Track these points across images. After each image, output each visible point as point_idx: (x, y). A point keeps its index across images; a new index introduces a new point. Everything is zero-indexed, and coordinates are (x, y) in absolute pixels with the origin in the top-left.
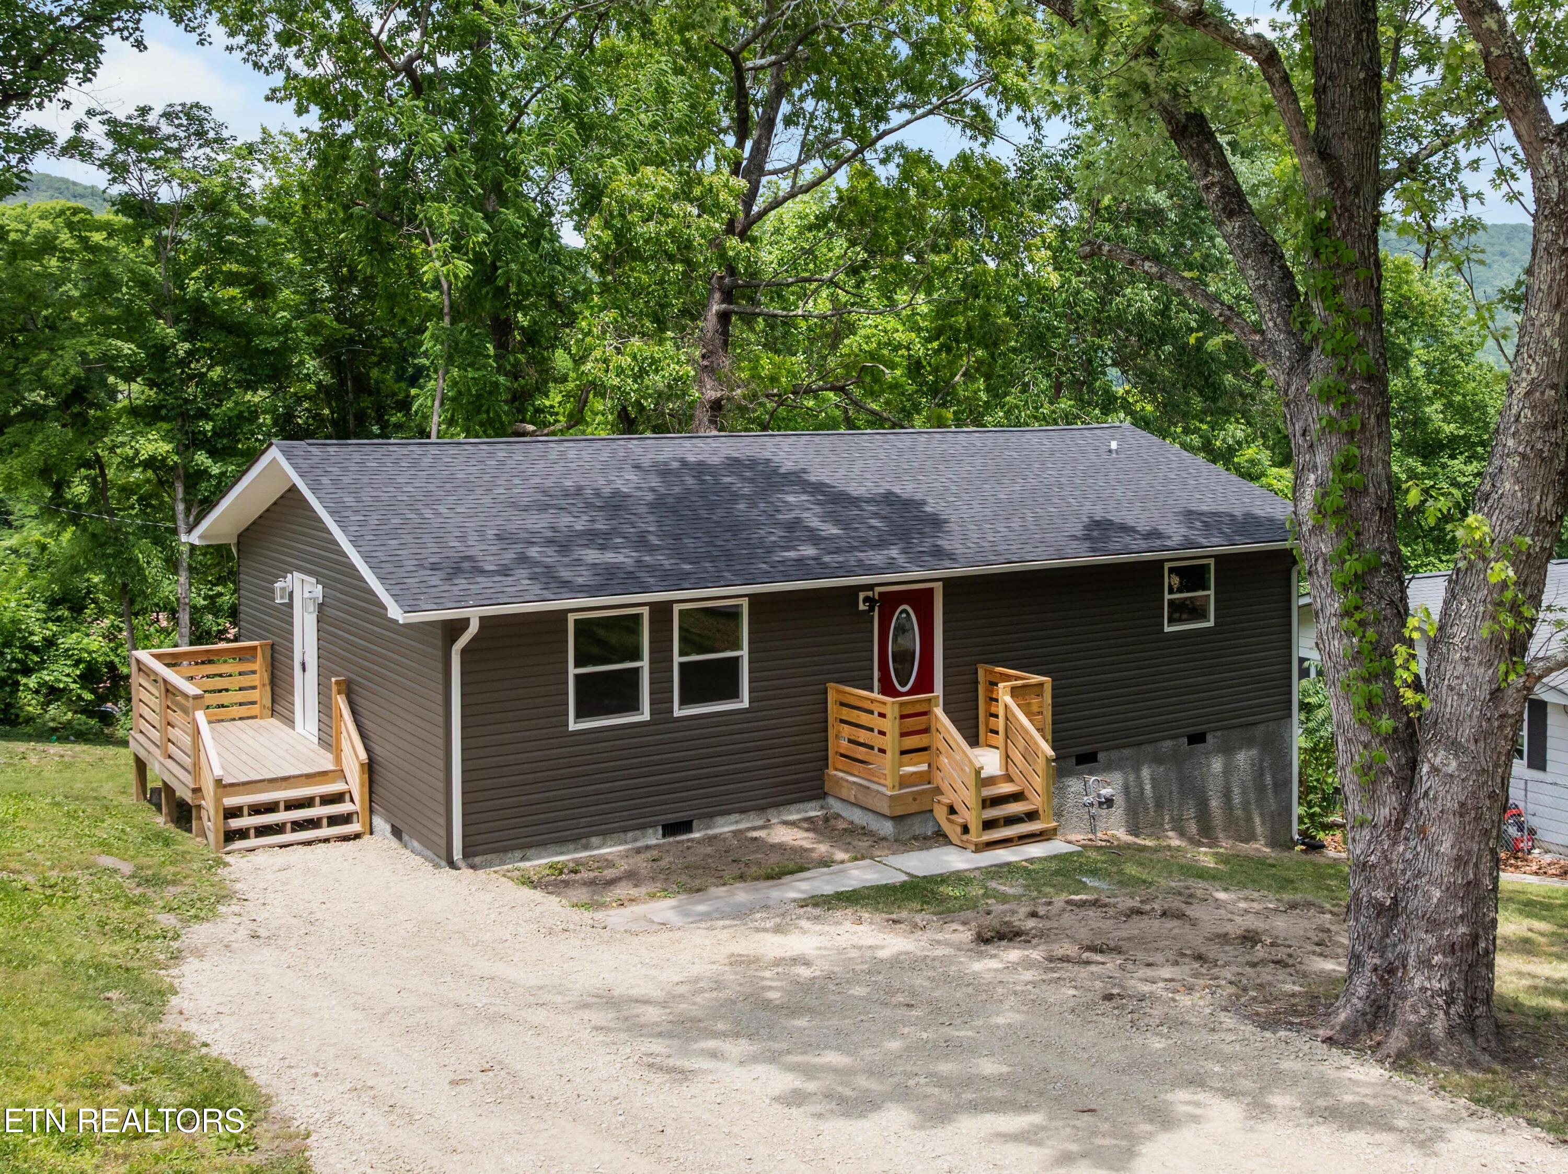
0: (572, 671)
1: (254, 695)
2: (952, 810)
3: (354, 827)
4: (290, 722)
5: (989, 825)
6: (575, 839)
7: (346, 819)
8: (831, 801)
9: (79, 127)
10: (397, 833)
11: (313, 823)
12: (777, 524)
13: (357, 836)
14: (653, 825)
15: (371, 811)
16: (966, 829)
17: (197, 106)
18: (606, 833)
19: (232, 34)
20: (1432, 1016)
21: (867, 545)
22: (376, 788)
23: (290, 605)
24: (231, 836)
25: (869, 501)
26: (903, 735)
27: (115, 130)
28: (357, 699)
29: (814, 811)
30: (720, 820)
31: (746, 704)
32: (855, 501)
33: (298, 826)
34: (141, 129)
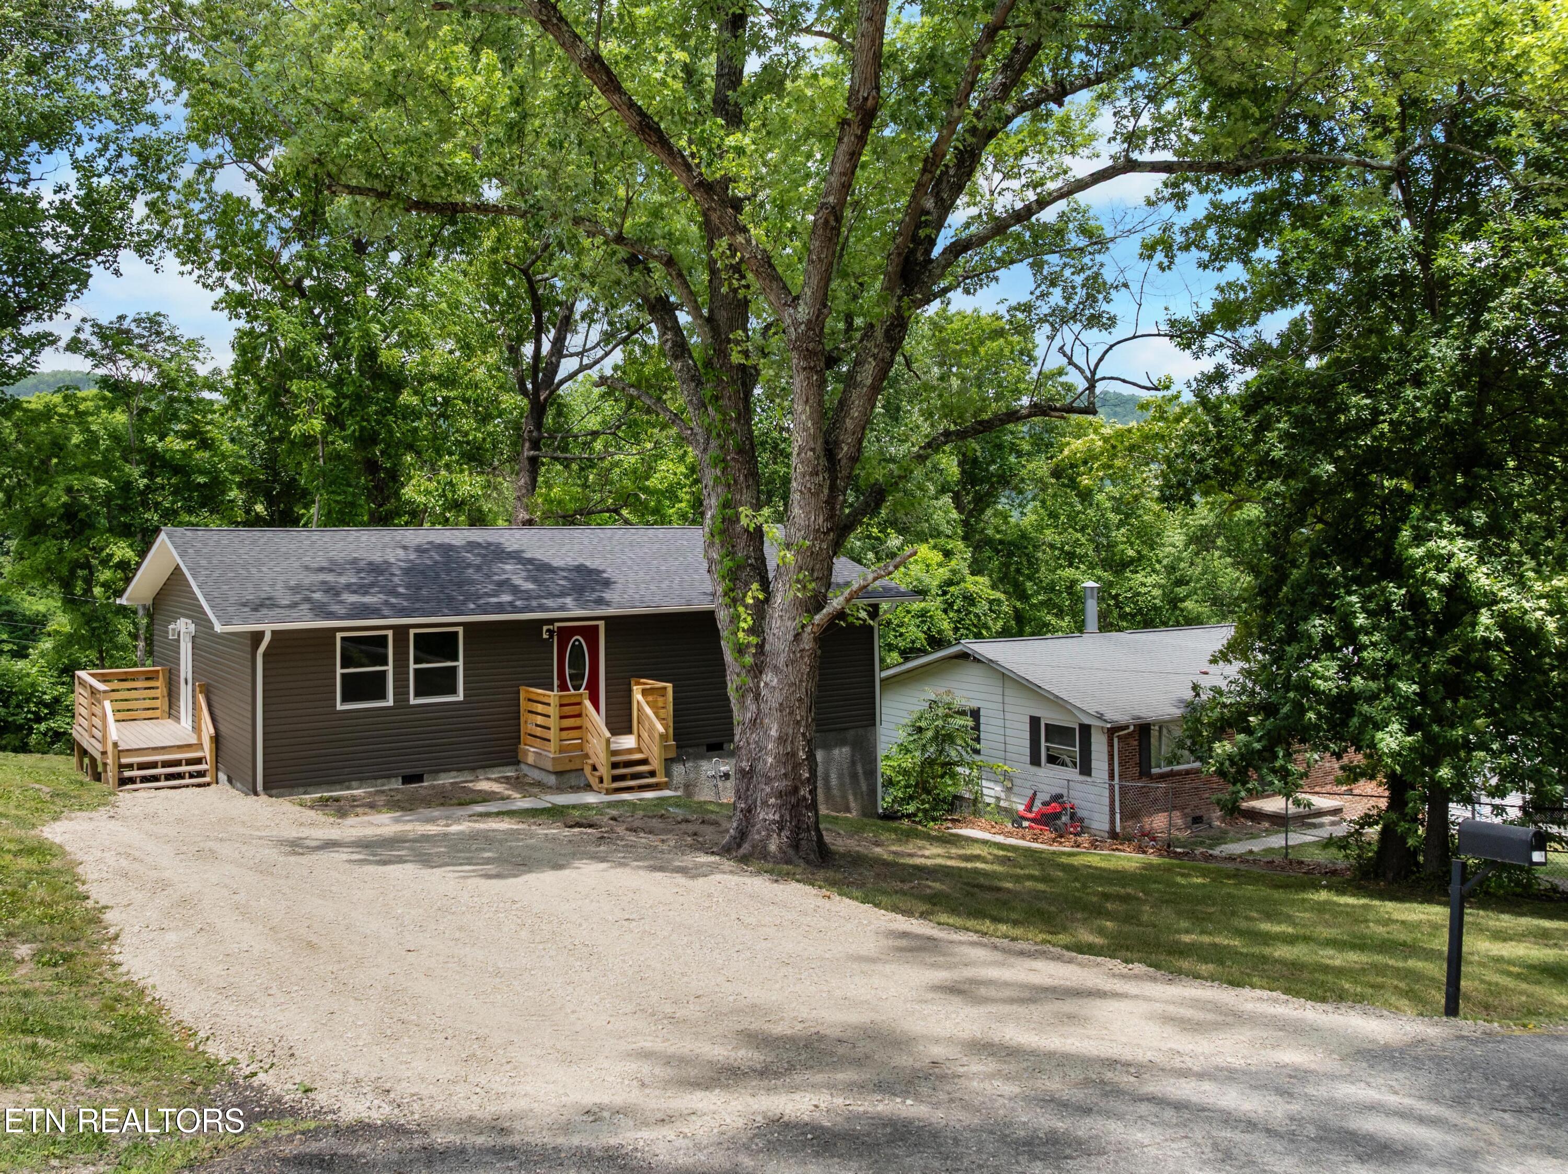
0: (339, 671)
1: (157, 703)
2: (594, 768)
3: (207, 779)
4: (178, 719)
5: (615, 779)
6: (340, 782)
7: (201, 774)
8: (523, 766)
9: (78, 330)
10: (230, 780)
11: (180, 776)
12: (492, 582)
13: (209, 784)
14: (396, 776)
15: (217, 769)
16: (601, 781)
17: (158, 314)
18: (362, 779)
19: (183, 264)
20: (769, 836)
21: (551, 595)
22: (221, 753)
23: (178, 641)
24: (123, 782)
25: (563, 570)
26: (562, 717)
27: (101, 332)
28: (213, 697)
29: (510, 772)
30: (442, 775)
31: (460, 697)
32: (553, 570)
33: (169, 777)
34: (120, 331)
